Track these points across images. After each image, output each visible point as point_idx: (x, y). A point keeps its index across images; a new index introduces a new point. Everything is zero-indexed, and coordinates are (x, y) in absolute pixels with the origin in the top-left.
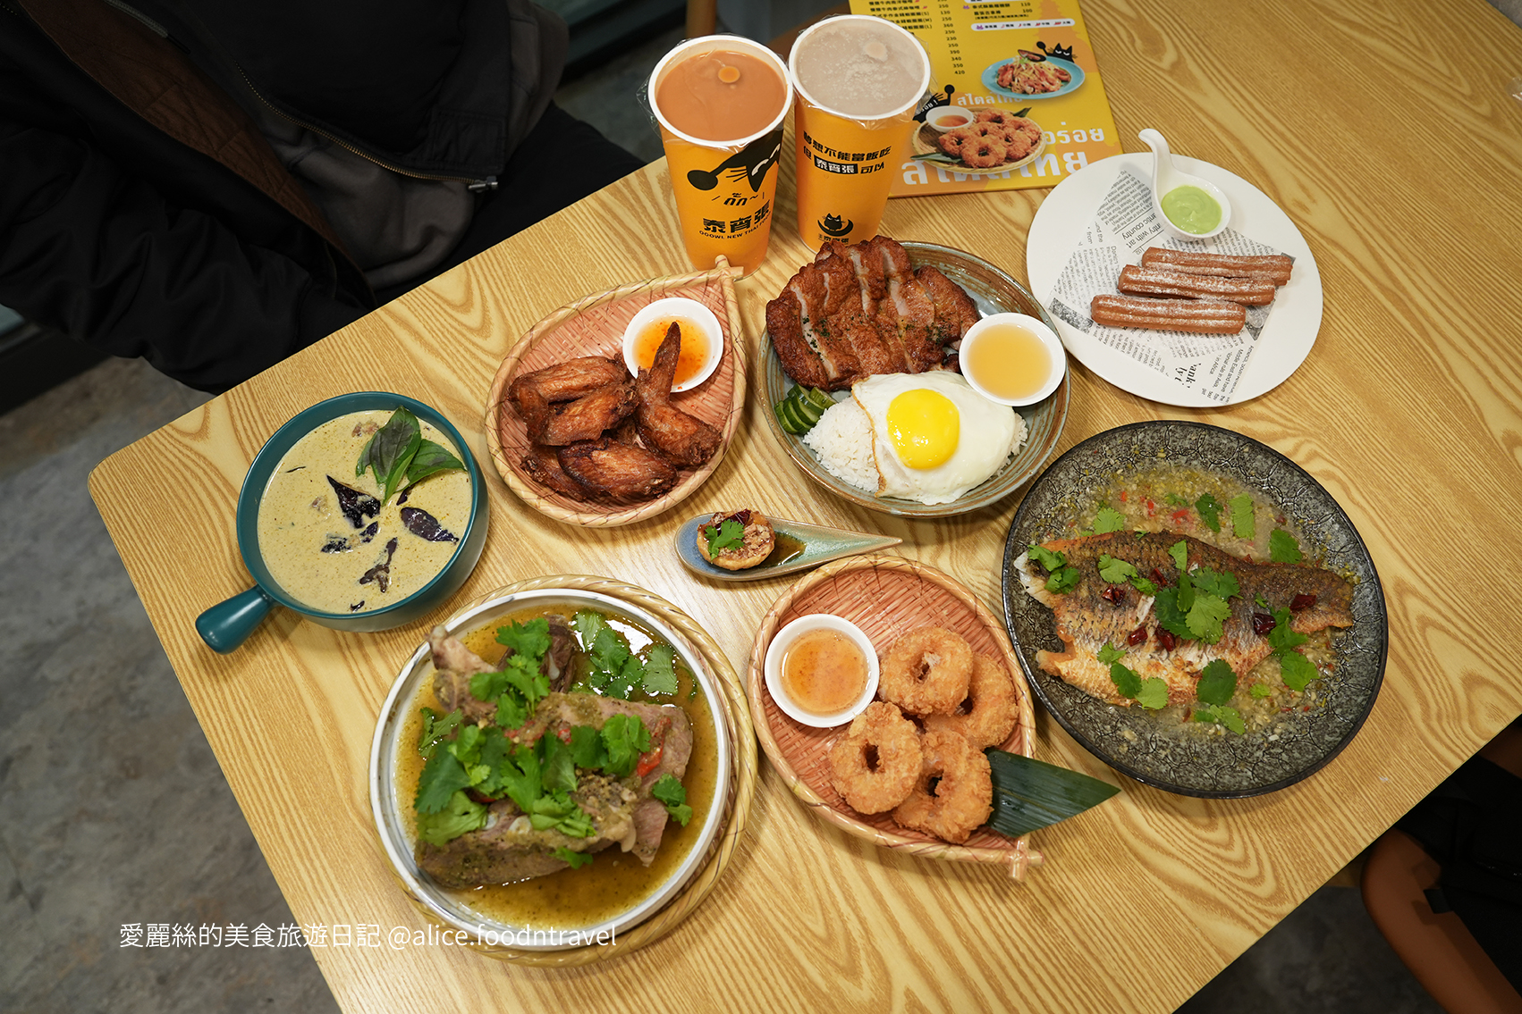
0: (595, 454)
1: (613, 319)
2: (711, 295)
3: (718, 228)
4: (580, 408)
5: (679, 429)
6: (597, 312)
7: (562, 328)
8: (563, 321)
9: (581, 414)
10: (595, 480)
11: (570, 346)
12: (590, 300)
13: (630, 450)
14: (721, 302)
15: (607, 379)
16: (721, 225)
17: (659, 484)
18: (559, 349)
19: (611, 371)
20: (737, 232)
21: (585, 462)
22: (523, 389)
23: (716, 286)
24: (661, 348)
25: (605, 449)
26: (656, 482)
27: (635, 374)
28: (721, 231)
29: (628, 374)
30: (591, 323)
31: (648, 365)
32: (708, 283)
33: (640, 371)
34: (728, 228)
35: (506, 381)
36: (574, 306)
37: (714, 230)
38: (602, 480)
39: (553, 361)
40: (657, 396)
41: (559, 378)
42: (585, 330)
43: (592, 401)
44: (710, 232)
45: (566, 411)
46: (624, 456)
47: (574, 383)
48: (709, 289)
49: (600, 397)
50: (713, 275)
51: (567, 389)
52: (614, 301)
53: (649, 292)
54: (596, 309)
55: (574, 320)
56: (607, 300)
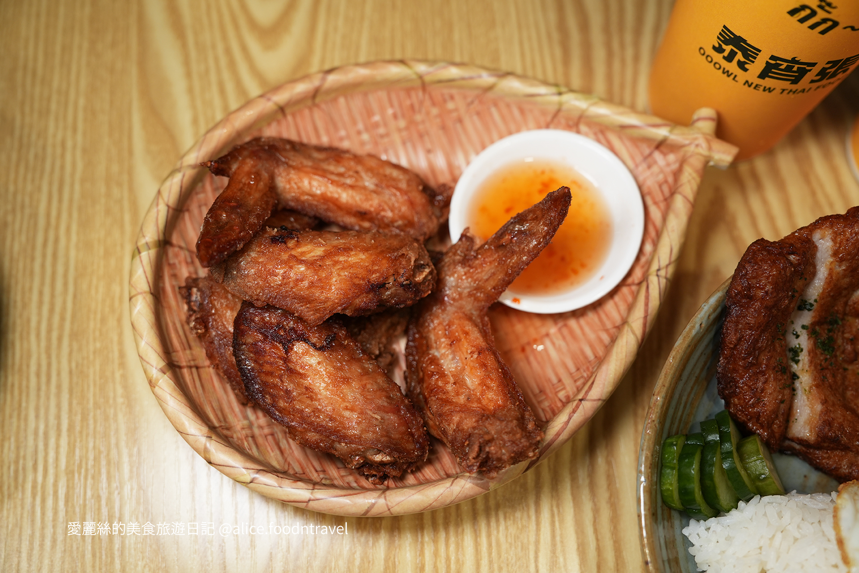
0: (299, 347)
1: (472, 124)
2: (655, 169)
3: (740, 56)
4: (319, 251)
5: (472, 381)
6: (452, 98)
7: (383, 94)
8: (389, 85)
9: (311, 264)
10: (273, 396)
11: (382, 130)
12: (453, 72)
13: (365, 372)
14: (666, 189)
15: (403, 217)
16: (750, 52)
17: (382, 464)
18: (360, 126)
19: (419, 208)
20: (768, 82)
21: (272, 352)
22: (250, 162)
23: (672, 157)
24: (520, 219)
25: (321, 349)
26: (378, 458)
27: (455, 235)
28: (741, 65)
29: (444, 230)
30: (435, 111)
31: (483, 232)
32: (661, 145)
33: (463, 236)
34: (758, 65)
35: (239, 134)
36: (422, 68)
37: (729, 58)
38: (282, 404)
39: (341, 139)
40: (470, 295)
41: (324, 173)
42: (418, 117)
43: (347, 250)
44: (718, 57)
45: (291, 243)
46: (346, 380)
47: (345, 196)
48: (657, 156)
49: (365, 250)
50: (676, 136)
51: (325, 199)
52: (490, 95)
53: (552, 109)
54: (454, 92)
55: (408, 91)
56: (477, 87)
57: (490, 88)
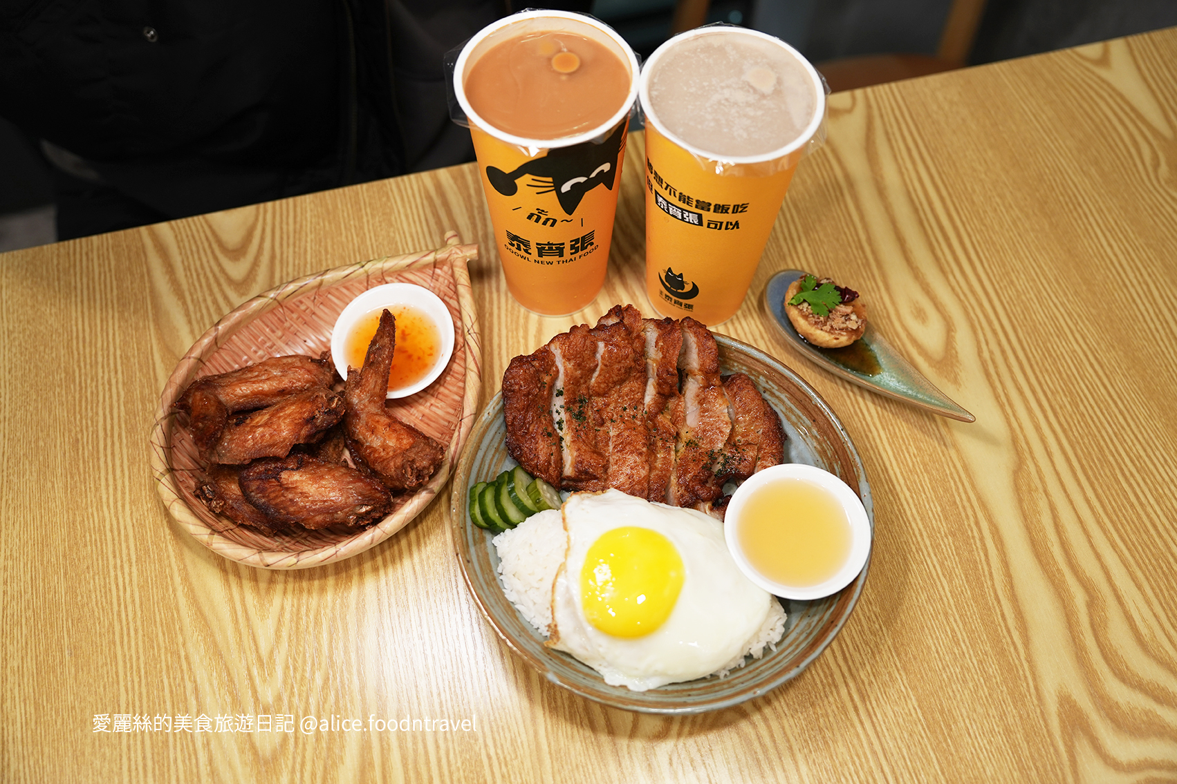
0: (284, 475)
1: (323, 311)
2: (441, 279)
4: (266, 417)
5: (392, 443)
6: (301, 302)
7: (257, 322)
8: (259, 314)
9: (266, 425)
10: (284, 508)
11: (268, 344)
12: (292, 287)
13: (330, 470)
14: (452, 287)
15: (307, 382)
17: (367, 513)
18: (254, 348)
19: (315, 372)
21: (271, 486)
22: (198, 394)
23: (445, 268)
24: (374, 343)
25: (298, 469)
26: (364, 510)
27: (345, 377)
29: (337, 377)
30: (295, 316)
31: (358, 365)
32: (435, 264)
33: (349, 372)
35: (181, 386)
36: (272, 295)
38: (292, 509)
39: (246, 361)
40: (370, 402)
41: (246, 381)
42: (287, 325)
43: (282, 408)
44: (514, 249)
45: (248, 421)
46: (322, 478)
47: (266, 387)
48: (438, 271)
49: (292, 404)
50: (441, 255)
51: (255, 394)
52: (322, 289)
53: (364, 277)
54: (299, 298)
55: (272, 311)
56: (313, 288)
57: (321, 284)
